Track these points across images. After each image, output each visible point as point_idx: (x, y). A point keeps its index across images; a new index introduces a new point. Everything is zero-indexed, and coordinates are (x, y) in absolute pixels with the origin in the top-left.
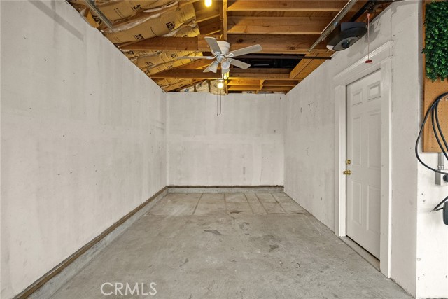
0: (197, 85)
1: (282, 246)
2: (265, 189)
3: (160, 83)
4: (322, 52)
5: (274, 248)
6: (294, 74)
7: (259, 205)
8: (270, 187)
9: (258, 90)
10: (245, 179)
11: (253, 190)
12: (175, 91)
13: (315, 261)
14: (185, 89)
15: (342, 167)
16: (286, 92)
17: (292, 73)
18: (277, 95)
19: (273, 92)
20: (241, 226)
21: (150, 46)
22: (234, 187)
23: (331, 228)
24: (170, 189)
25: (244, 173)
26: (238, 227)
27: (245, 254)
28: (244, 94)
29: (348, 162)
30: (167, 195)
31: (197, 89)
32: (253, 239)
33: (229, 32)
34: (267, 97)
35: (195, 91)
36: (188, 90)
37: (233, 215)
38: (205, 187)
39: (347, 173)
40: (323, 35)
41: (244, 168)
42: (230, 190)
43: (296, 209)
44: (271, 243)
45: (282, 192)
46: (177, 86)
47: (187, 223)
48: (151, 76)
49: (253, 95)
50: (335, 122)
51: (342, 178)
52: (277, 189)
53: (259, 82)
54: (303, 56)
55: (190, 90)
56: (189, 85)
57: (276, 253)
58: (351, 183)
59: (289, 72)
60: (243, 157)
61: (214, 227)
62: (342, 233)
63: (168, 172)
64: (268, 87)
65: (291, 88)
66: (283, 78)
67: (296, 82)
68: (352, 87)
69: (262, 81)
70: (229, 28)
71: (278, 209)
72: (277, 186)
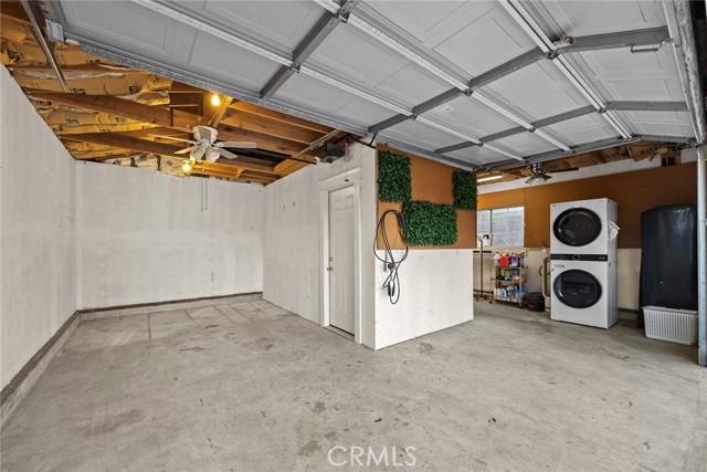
0: (137, 158)
1: (276, 344)
2: (241, 297)
3: (72, 147)
4: (309, 158)
5: (269, 347)
6: (278, 169)
7: (238, 315)
8: (246, 294)
9: (232, 178)
10: (213, 288)
11: (225, 301)
12: (93, 160)
13: (308, 347)
14: (113, 160)
15: (326, 265)
16: (265, 184)
17: (277, 167)
18: (255, 187)
19: (249, 182)
20: (227, 338)
21: (92, 104)
22: (199, 299)
23: (317, 322)
24: (86, 315)
25: (212, 280)
26: (223, 339)
27: (242, 358)
28: (212, 180)
29: (330, 260)
30: (80, 325)
31: (136, 163)
32: (245, 345)
33: (222, 122)
34: (242, 186)
35: (133, 165)
36: (119, 163)
37: (211, 329)
38: (153, 304)
39: (330, 269)
40: (313, 145)
41: (213, 274)
42: (193, 304)
43: (280, 312)
44: (265, 343)
45: (261, 299)
46: (102, 154)
47: (148, 348)
48: (61, 135)
49: (224, 183)
50: (319, 223)
51: (326, 273)
52: (256, 296)
53: (236, 170)
54: (289, 156)
55: (123, 163)
56: (122, 155)
57: (273, 350)
58: (333, 277)
59: (273, 166)
60: (211, 260)
61: (193, 344)
62: (326, 324)
63: (79, 287)
64: (246, 177)
65: (272, 181)
66: (267, 171)
67: (278, 177)
68: (333, 194)
69: (240, 170)
70: (223, 119)
71: (262, 316)
72: (255, 293)
